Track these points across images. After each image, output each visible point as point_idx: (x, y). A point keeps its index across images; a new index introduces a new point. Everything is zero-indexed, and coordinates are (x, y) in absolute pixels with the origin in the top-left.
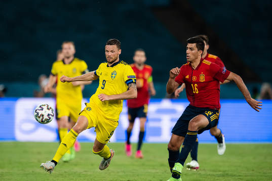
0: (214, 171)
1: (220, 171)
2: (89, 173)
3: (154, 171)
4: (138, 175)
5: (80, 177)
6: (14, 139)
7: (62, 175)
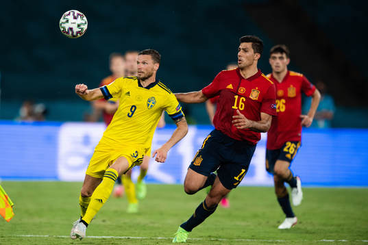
0: (325, 225)
1: (332, 225)
2: (156, 225)
3: (243, 224)
4: (222, 229)
5: (145, 230)
6: (56, 177)
7: (120, 227)
